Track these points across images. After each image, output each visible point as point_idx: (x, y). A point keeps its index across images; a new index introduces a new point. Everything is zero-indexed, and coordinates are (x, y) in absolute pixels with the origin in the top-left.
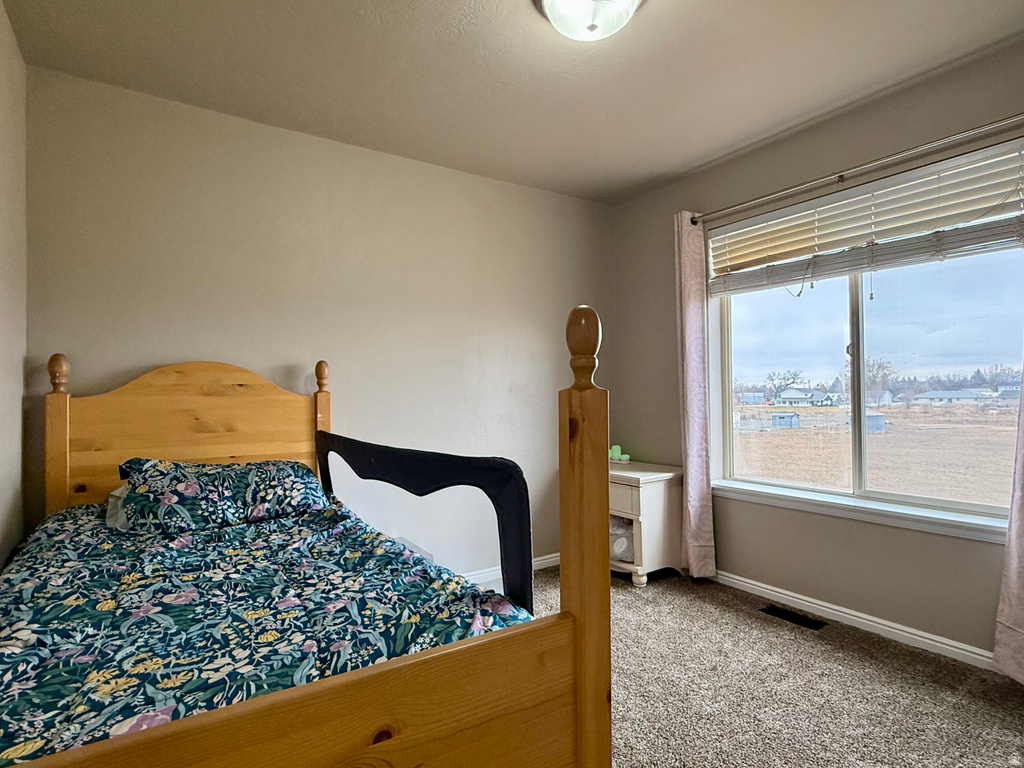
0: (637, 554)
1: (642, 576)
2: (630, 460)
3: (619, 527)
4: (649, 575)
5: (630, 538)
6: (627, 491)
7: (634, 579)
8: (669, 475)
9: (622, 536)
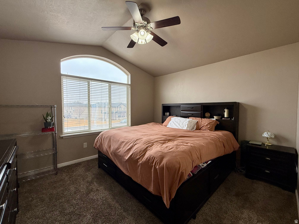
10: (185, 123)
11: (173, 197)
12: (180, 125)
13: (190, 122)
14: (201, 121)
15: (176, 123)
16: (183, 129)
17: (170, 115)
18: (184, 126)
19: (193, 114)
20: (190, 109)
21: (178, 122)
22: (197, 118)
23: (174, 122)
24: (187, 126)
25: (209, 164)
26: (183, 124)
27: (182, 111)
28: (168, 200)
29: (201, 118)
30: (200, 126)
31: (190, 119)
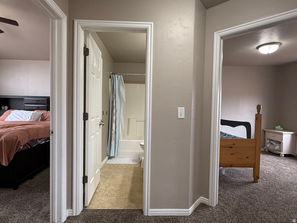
0: (281, 150)
1: (283, 154)
2: (283, 129)
3: (277, 144)
4: (285, 155)
5: (280, 146)
6: (280, 135)
7: (280, 155)
8: (292, 133)
9: (278, 145)
10: (28, 115)
11: (11, 159)
12: (22, 118)
13: (35, 114)
14: (47, 113)
15: (17, 116)
16: (26, 121)
17: (9, 109)
18: (27, 118)
19: (38, 107)
20: (35, 102)
21: (20, 115)
22: (43, 111)
23: (15, 115)
24: (30, 118)
25: (47, 142)
26: (25, 116)
27: (25, 104)
28: (7, 162)
29: (47, 110)
30: (45, 117)
31: (35, 112)
